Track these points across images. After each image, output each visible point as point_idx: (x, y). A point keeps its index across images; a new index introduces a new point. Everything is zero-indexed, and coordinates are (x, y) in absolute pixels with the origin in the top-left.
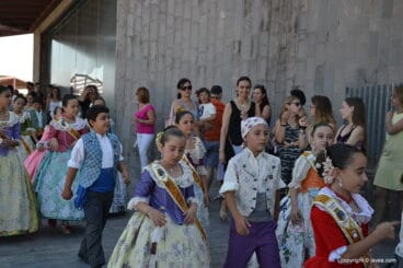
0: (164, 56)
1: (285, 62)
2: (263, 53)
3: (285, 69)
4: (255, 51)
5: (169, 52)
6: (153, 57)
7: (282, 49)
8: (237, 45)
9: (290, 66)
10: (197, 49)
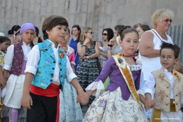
0: (17, 8)
1: (98, 16)
2: (84, 10)
3: (98, 21)
4: (79, 8)
5: (20, 6)
6: (9, 8)
7: (96, 7)
8: (67, 3)
9: (101, 18)
10: (40, 4)
